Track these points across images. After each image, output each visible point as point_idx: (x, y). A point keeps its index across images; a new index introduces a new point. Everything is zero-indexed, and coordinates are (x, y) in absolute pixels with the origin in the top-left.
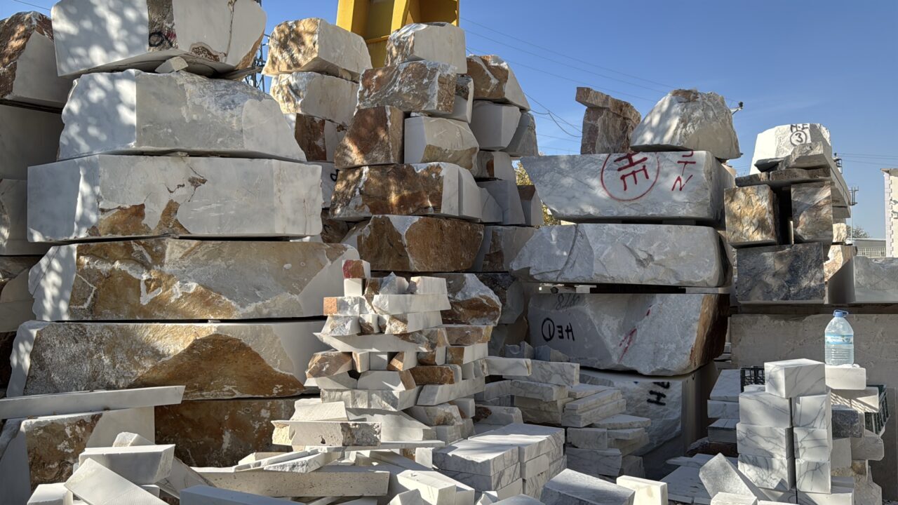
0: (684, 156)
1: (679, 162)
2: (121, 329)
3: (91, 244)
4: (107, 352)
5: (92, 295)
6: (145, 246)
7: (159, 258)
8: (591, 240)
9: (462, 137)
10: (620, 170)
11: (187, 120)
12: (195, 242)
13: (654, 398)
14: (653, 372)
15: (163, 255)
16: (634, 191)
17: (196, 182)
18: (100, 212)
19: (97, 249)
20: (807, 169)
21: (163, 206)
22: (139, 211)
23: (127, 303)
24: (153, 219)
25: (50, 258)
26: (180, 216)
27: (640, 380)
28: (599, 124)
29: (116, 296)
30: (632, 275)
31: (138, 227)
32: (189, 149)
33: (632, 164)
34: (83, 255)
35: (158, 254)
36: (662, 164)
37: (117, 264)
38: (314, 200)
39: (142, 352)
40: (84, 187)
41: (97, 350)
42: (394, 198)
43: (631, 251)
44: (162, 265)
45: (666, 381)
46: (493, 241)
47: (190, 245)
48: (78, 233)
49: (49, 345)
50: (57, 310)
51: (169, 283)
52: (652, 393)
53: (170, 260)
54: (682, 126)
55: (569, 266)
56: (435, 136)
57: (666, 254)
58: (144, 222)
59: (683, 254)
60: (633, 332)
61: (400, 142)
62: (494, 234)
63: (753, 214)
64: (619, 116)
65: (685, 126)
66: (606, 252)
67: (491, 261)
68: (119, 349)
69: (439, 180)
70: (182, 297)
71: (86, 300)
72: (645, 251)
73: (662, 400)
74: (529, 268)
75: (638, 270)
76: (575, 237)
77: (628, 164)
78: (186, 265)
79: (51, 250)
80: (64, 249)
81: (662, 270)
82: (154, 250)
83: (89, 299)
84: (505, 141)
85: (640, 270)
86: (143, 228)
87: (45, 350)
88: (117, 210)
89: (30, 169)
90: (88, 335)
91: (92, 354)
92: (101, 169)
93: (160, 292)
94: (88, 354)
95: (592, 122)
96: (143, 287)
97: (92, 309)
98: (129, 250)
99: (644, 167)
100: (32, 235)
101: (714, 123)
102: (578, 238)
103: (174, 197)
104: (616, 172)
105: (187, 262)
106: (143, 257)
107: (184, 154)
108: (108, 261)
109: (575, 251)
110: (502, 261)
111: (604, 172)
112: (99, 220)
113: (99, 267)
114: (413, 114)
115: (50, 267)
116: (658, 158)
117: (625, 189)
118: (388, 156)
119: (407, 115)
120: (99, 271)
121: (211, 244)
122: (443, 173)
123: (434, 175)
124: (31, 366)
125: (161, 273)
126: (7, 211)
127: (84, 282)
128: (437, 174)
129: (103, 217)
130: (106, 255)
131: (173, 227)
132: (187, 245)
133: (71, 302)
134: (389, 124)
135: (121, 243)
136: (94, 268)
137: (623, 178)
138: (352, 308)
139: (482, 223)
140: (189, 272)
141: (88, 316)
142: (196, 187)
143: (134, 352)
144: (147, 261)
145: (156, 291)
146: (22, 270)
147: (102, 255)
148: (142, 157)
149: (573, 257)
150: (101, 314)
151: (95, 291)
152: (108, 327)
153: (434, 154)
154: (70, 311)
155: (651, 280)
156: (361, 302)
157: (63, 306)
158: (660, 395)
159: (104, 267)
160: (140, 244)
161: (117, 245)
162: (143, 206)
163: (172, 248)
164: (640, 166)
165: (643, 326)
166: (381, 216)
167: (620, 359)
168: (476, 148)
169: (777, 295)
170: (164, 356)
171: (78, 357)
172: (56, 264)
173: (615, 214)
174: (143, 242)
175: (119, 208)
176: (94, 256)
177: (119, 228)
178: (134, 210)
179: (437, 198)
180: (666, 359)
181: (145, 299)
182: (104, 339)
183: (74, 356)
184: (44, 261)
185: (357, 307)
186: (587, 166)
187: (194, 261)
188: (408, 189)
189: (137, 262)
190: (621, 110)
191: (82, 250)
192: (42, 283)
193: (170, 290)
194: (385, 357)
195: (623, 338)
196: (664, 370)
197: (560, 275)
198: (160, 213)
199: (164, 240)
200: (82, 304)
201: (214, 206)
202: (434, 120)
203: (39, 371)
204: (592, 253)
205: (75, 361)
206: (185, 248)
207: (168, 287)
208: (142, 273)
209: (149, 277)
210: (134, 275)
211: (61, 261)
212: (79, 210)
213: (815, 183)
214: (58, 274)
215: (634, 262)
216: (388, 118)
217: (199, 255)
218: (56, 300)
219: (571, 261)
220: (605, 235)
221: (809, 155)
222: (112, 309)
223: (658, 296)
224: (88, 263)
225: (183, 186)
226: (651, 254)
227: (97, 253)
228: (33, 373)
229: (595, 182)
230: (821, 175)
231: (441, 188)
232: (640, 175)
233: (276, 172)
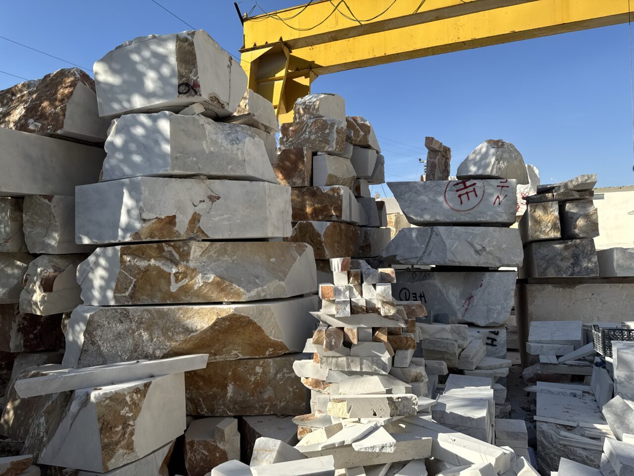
0: (501, 182)
1: (498, 186)
2: (158, 311)
3: (132, 246)
4: (146, 329)
5: (132, 285)
6: (174, 247)
7: (185, 256)
8: (444, 237)
9: (348, 169)
10: (457, 191)
11: (207, 152)
12: (208, 243)
13: (490, 341)
14: (487, 324)
15: (188, 254)
16: (467, 204)
17: (213, 199)
18: (142, 222)
19: (136, 250)
20: (578, 191)
21: (190, 217)
22: (171, 220)
23: (160, 291)
24: (182, 226)
25: (98, 256)
26: (203, 224)
27: (482, 330)
28: (437, 161)
29: (151, 285)
30: (472, 260)
31: (171, 232)
32: (207, 174)
33: (466, 187)
34: (125, 254)
35: (185, 253)
36: (486, 188)
37: (153, 262)
38: (288, 212)
39: (175, 329)
40: (127, 201)
41: (138, 328)
42: (309, 210)
43: (471, 245)
44: (188, 261)
45: (496, 330)
46: (365, 237)
47: (205, 245)
48: (124, 237)
49: (99, 325)
50: (104, 297)
51: (193, 275)
52: (488, 338)
53: (193, 258)
54: (497, 162)
55: (426, 254)
56: (333, 168)
57: (493, 246)
58: (176, 229)
59: (504, 246)
60: (470, 298)
61: (310, 172)
62: (366, 233)
63: (548, 220)
64: (444, 156)
65: (499, 163)
66: (455, 245)
67: (363, 250)
68: (156, 327)
69: (340, 197)
70: (203, 285)
71: (127, 289)
72: (480, 245)
73: (495, 343)
74: (396, 256)
75: (476, 257)
76: (431, 235)
77: (463, 187)
78: (204, 261)
79: (98, 250)
80: (110, 250)
81: (491, 257)
82: (181, 250)
83: (130, 289)
84: (370, 173)
85: (477, 257)
86: (175, 233)
87: (95, 330)
88: (155, 220)
89: (77, 188)
90: (131, 317)
91: (134, 332)
92: (143, 188)
93: (185, 281)
94: (130, 331)
95: (433, 160)
96: (173, 278)
97: (132, 296)
98: (161, 250)
99: (474, 189)
100: (80, 239)
101: (515, 161)
102: (434, 236)
103: (197, 209)
104: (455, 192)
105: (204, 259)
106: (172, 255)
107: (205, 177)
108: (144, 259)
109: (431, 245)
110: (370, 251)
111: (446, 193)
112: (142, 227)
113: (138, 264)
114: (319, 153)
115: (97, 264)
116: (483, 183)
117: (461, 203)
118: (304, 181)
119: (315, 154)
120: (138, 267)
121: (218, 244)
122: (342, 192)
123: (336, 194)
124: (84, 342)
125: (187, 267)
126: (57, 220)
127: (126, 275)
128: (338, 193)
129: (145, 225)
130: (143, 254)
131: (197, 232)
132: (203, 246)
133: (116, 291)
134: (305, 159)
135: (155, 245)
136: (135, 264)
137: (460, 196)
138: (344, 294)
139: (359, 226)
140: (208, 265)
141: (128, 302)
142: (213, 202)
143: (168, 329)
144: (175, 259)
145: (183, 281)
146: (68, 266)
147: (140, 254)
148: (173, 179)
149: (429, 248)
150: (139, 300)
151: (135, 282)
152: (147, 310)
153: (332, 180)
154: (115, 297)
155: (484, 263)
156: (350, 289)
157: (110, 294)
158: (494, 340)
159: (143, 264)
160: (170, 245)
161: (151, 246)
162: (174, 217)
163: (195, 249)
164: (471, 189)
165: (478, 294)
166: (305, 222)
167: (463, 316)
168: (355, 177)
169: (566, 273)
170: (193, 331)
171: (123, 334)
172: (102, 261)
173: (455, 220)
174: (172, 244)
175: (157, 218)
176: (133, 255)
177: (157, 234)
178: (168, 220)
179: (339, 209)
180: (495, 315)
181: (174, 288)
182: (144, 320)
183: (119, 333)
184: (92, 258)
185: (347, 293)
186: (435, 188)
187: (209, 257)
188: (318, 203)
189: (167, 259)
190: (446, 153)
191: (124, 250)
192: (91, 275)
193: (194, 280)
195: (464, 302)
196: (494, 323)
197: (419, 260)
198: (187, 222)
199: (190, 242)
200: (125, 293)
201: (226, 216)
202: (332, 157)
203: (91, 346)
204: (445, 245)
205: (120, 337)
206: (202, 248)
207: (192, 278)
208: (172, 268)
209: (177, 271)
210: (166, 269)
211: (108, 259)
212: (124, 219)
213: (582, 201)
214: (105, 269)
215: (473, 252)
216: (305, 155)
217: (212, 253)
218: (103, 289)
219: (428, 251)
220: (453, 234)
222: (147, 296)
223: (487, 274)
224: (130, 261)
225: (204, 201)
226: (484, 246)
227: (136, 253)
228: (86, 348)
229: (441, 199)
230: (587, 196)
231: (342, 203)
232: (471, 195)
233: (267, 192)
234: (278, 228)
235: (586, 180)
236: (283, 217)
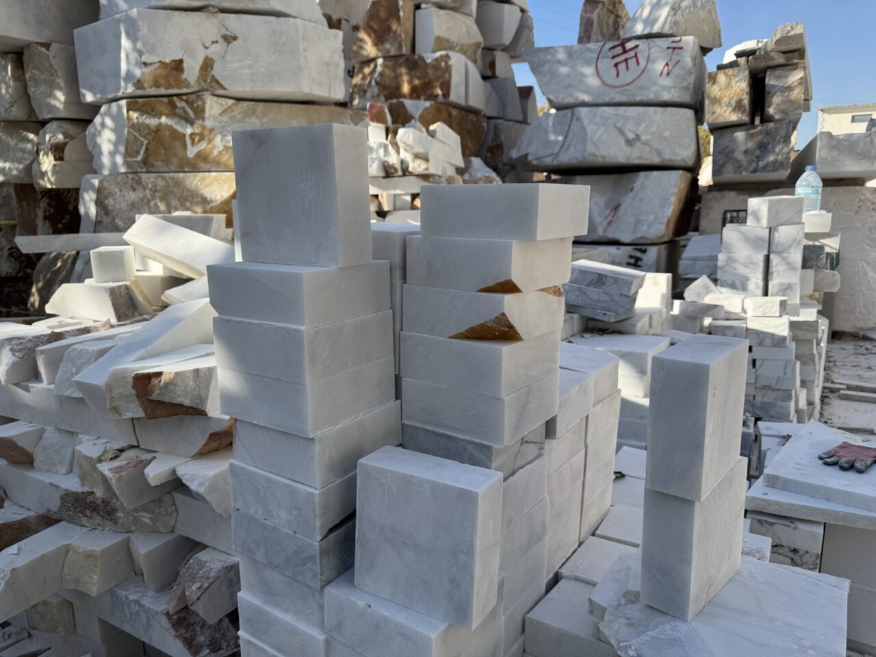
0: (673, 42)
1: (668, 48)
2: (172, 178)
3: (139, 100)
4: (163, 199)
5: (144, 148)
6: (187, 101)
7: (200, 112)
8: (586, 122)
9: (468, 32)
10: (614, 57)
12: (231, 102)
13: (632, 261)
14: (633, 240)
15: (203, 110)
16: (626, 77)
17: (229, 39)
18: (143, 66)
19: (144, 105)
20: (784, 53)
21: (200, 62)
22: (178, 65)
23: (176, 156)
24: (192, 72)
25: (103, 116)
26: (217, 71)
27: (623, 248)
28: (595, 17)
29: (165, 149)
30: (619, 154)
31: (180, 83)
32: (219, 6)
33: (625, 51)
34: (132, 110)
35: (199, 109)
36: (652, 51)
37: (164, 119)
38: (337, 65)
39: (193, 198)
40: (125, 43)
41: (153, 197)
42: (406, 88)
43: (621, 131)
44: (203, 119)
45: (643, 248)
46: (495, 133)
47: (227, 103)
48: (126, 89)
49: (110, 193)
50: (114, 164)
51: (211, 137)
52: (631, 257)
53: (210, 115)
54: (672, 13)
55: (564, 149)
56: (444, 27)
57: (652, 134)
58: (184, 76)
59: (667, 134)
60: (617, 208)
61: (411, 34)
62: (496, 127)
63: (732, 95)
64: (612, 12)
65: (675, 14)
66: (599, 133)
67: (492, 153)
68: (172, 196)
69: (448, 69)
70: (223, 150)
71: (138, 153)
72: (634, 132)
73: (639, 263)
74: (527, 155)
75: (626, 149)
76: (571, 121)
77: (621, 51)
78: (225, 120)
79: (103, 109)
80: (114, 105)
81: (647, 149)
82: (195, 105)
83: (142, 152)
84: (507, 38)
85: (628, 150)
86: (184, 82)
87: (106, 198)
88: (158, 64)
89: (76, 31)
90: (144, 183)
91: (149, 202)
92: (140, 23)
93: (203, 145)
94: (145, 201)
95: (589, 15)
96: (188, 141)
97: (145, 162)
98: (173, 106)
99: (636, 54)
100: (84, 95)
101: (701, 12)
102: (574, 122)
103: (209, 53)
104: (610, 60)
105: (225, 118)
106: (186, 112)
107: (216, 10)
108: (155, 116)
109: (570, 135)
110: (502, 153)
111: (599, 61)
112: (143, 73)
113: (147, 121)
114: (423, 6)
115: (103, 125)
116: (649, 44)
117: (618, 75)
118: (400, 47)
119: (418, 7)
120: (148, 126)
121: (245, 104)
122: (452, 62)
123: (443, 64)
124: (97, 212)
125: (203, 127)
126: (60, 74)
127: (135, 136)
128: (446, 63)
129: (147, 70)
130: (153, 110)
131: (211, 82)
132: (224, 103)
133: (127, 154)
134: (401, 14)
135: (165, 100)
136: (143, 122)
137: (616, 65)
138: (377, 152)
139: (485, 116)
140: (228, 126)
141: (142, 168)
142: (229, 43)
143: (186, 199)
144: (190, 117)
145: (200, 144)
146: (80, 133)
147: (149, 111)
148: (177, 13)
149: (568, 141)
150: (153, 166)
151: (147, 144)
152: (160, 177)
153: (441, 43)
154: (126, 163)
155: (638, 158)
156: (386, 147)
157: (119, 159)
158: (638, 259)
159: (152, 122)
160: (182, 100)
161: (161, 101)
162: (181, 61)
163: (211, 104)
164: (632, 54)
165: (627, 202)
166: (395, 101)
167: (605, 231)
168: (480, 44)
169: (746, 169)
170: (212, 201)
171: (137, 203)
172: (108, 121)
173: (607, 99)
174: (184, 97)
175: (160, 62)
176: (141, 110)
177: (162, 82)
178: (173, 65)
179: (446, 87)
180: (645, 228)
181: (191, 152)
182: (158, 188)
183: (133, 203)
184: (98, 120)
185: (381, 151)
186: (584, 55)
187: (232, 118)
188: (419, 78)
189: (181, 118)
190: (614, 6)
191: (130, 105)
192: (98, 140)
193: (212, 144)
194: (409, 198)
195: (608, 212)
196: (642, 238)
197: (555, 158)
198: (197, 68)
199: (203, 95)
200: (136, 157)
201: (246, 63)
202: (442, 12)
203: (104, 217)
204: (586, 134)
205: (135, 207)
206: (222, 105)
207: (210, 141)
208: (186, 127)
209: (193, 131)
210: (179, 128)
211: (114, 118)
212: (124, 66)
213: (789, 67)
214: (112, 130)
215: (623, 142)
216: (400, 8)
217: (236, 113)
218: (112, 154)
219: (566, 145)
220: (598, 118)
221: (790, 34)
222: (163, 161)
223: (642, 174)
224: (137, 118)
225: (217, 42)
226: (639, 133)
227: (145, 109)
228: (99, 219)
229: (589, 71)
230: (796, 59)
231: (450, 77)
232: (632, 62)
233: (301, 32)
234: (319, 84)
235: (789, 32)
236: (328, 71)
